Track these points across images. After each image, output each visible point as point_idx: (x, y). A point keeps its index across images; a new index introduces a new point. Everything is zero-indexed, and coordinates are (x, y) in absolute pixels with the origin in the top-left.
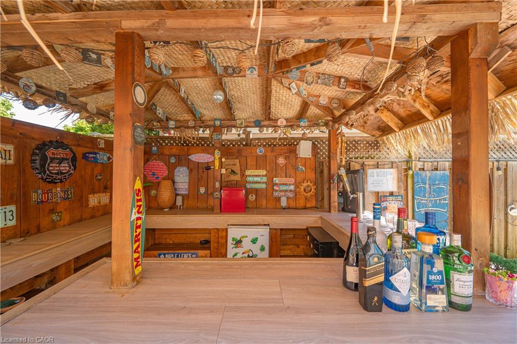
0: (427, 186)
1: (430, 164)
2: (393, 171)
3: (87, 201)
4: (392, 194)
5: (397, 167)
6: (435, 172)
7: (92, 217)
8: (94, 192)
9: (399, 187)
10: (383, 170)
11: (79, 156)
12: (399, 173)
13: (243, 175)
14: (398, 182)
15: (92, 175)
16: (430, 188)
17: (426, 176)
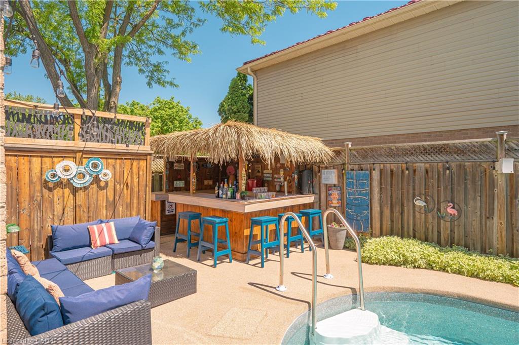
0: (355, 181)
1: (357, 166)
2: (335, 171)
3: (204, 182)
4: (335, 186)
5: (338, 168)
6: (360, 171)
7: (206, 189)
8: (206, 179)
9: (339, 181)
10: (329, 170)
11: (201, 165)
12: (338, 172)
13: (263, 173)
14: (338, 178)
15: (206, 172)
16: (357, 182)
17: (353, 174)
